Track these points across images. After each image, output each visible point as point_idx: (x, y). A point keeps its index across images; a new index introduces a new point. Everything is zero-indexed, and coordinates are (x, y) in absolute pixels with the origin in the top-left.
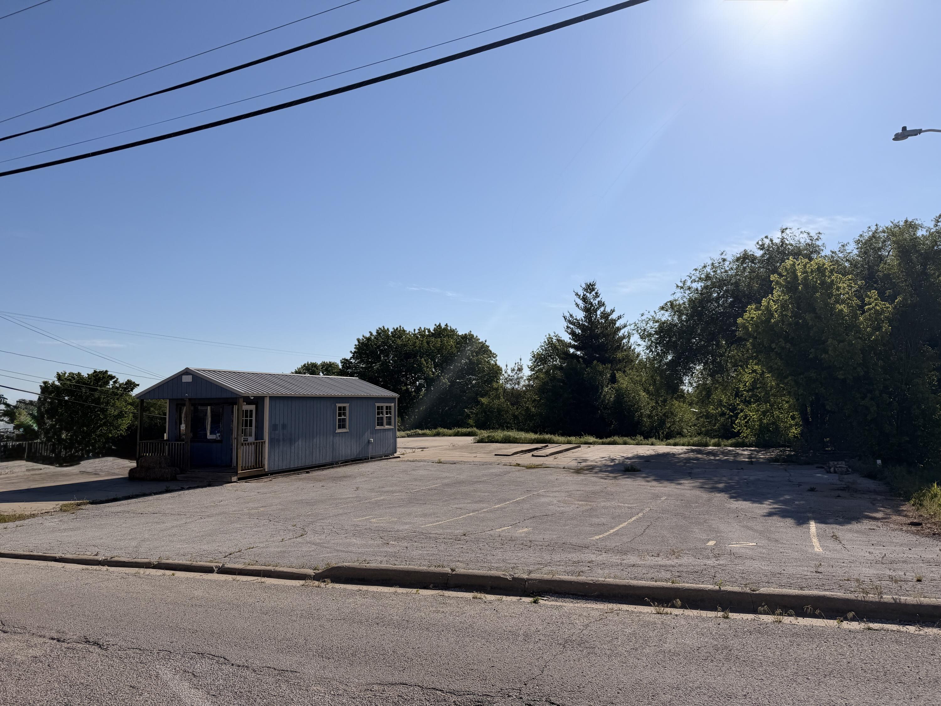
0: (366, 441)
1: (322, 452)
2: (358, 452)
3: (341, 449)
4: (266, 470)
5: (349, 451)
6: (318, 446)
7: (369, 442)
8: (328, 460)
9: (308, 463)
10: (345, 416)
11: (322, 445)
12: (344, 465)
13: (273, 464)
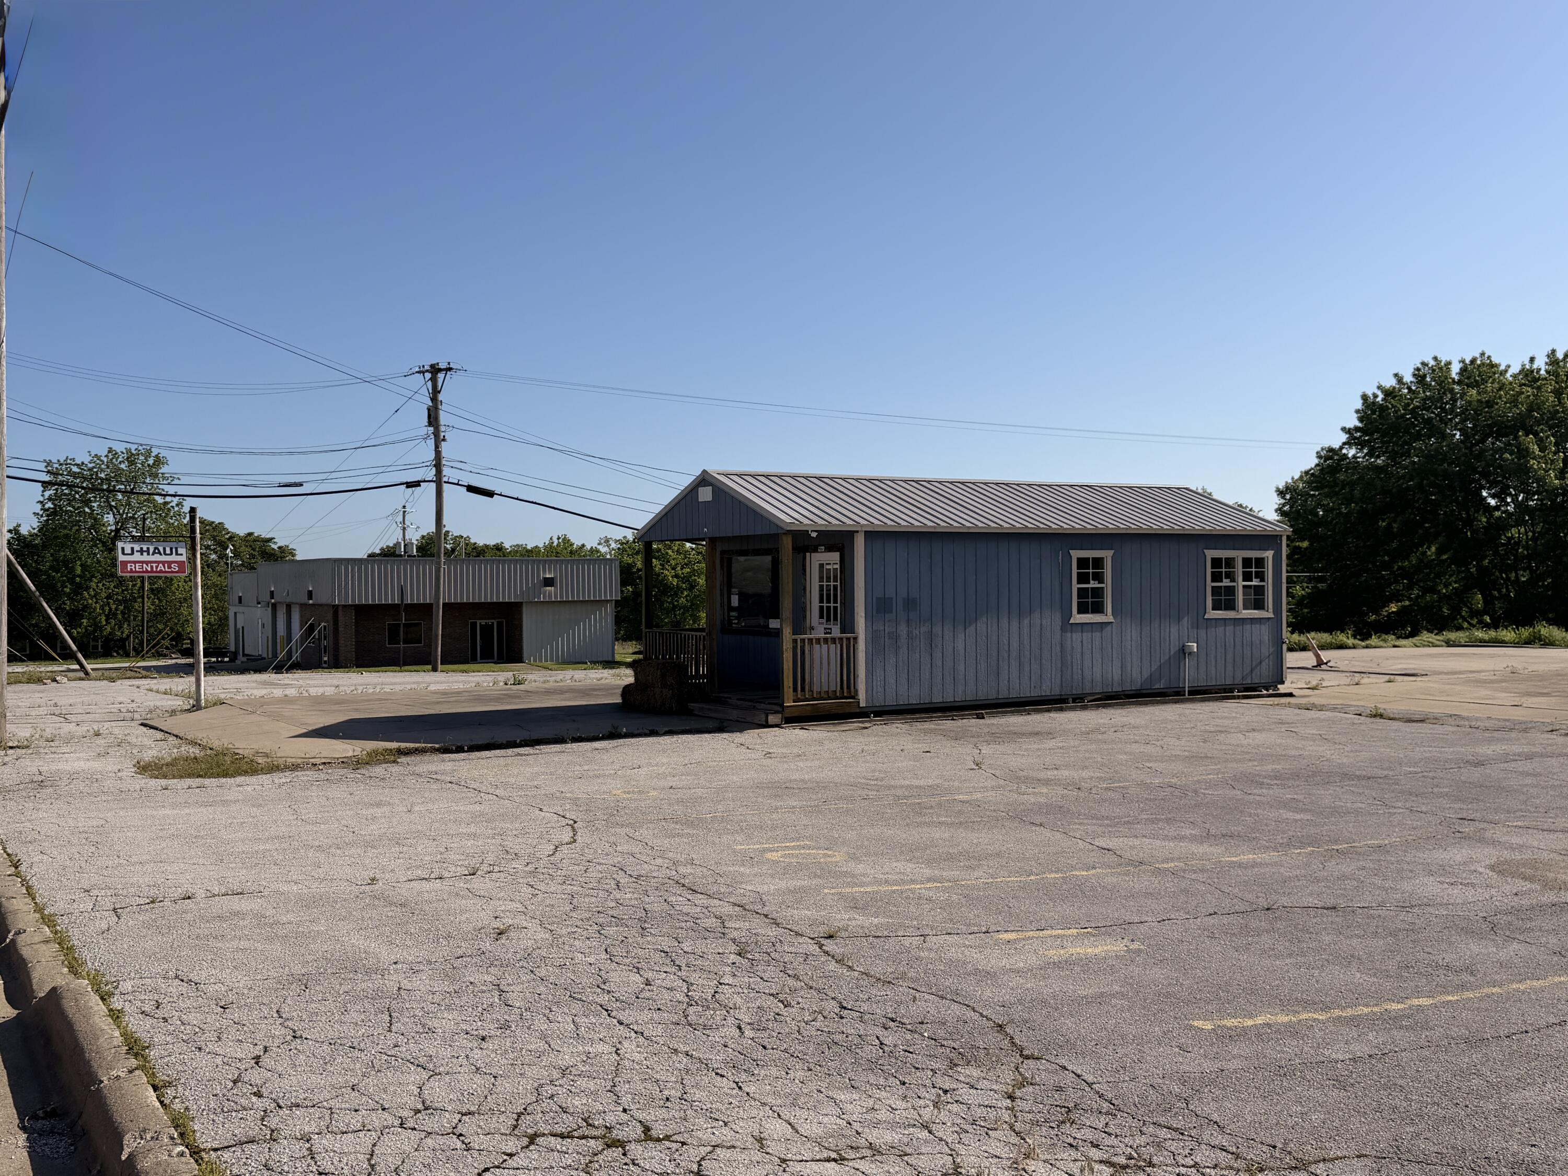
0: (1174, 649)
1: (1027, 668)
2: (1146, 674)
3: (1087, 663)
4: (862, 704)
5: (1117, 673)
6: (1014, 654)
7: (1183, 652)
8: (1047, 689)
9: (986, 692)
10: (1101, 581)
11: (1027, 653)
12: (1098, 706)
13: (880, 690)
